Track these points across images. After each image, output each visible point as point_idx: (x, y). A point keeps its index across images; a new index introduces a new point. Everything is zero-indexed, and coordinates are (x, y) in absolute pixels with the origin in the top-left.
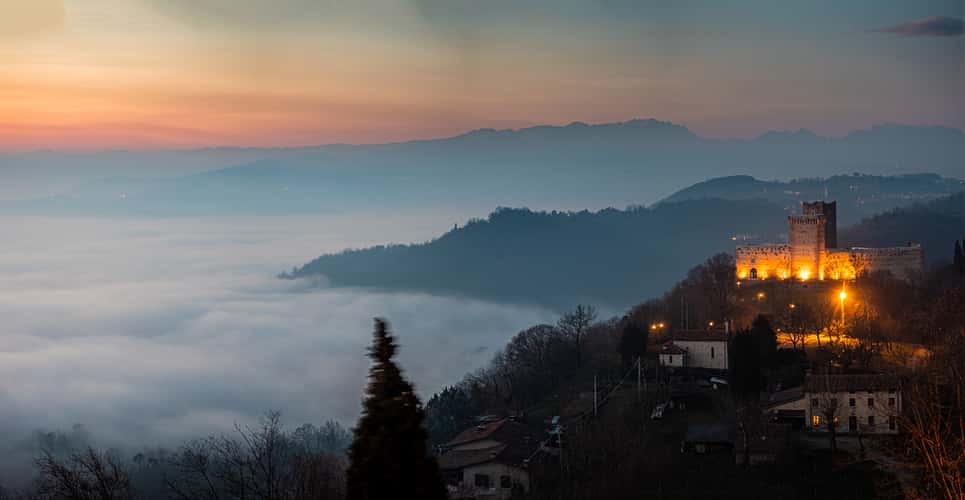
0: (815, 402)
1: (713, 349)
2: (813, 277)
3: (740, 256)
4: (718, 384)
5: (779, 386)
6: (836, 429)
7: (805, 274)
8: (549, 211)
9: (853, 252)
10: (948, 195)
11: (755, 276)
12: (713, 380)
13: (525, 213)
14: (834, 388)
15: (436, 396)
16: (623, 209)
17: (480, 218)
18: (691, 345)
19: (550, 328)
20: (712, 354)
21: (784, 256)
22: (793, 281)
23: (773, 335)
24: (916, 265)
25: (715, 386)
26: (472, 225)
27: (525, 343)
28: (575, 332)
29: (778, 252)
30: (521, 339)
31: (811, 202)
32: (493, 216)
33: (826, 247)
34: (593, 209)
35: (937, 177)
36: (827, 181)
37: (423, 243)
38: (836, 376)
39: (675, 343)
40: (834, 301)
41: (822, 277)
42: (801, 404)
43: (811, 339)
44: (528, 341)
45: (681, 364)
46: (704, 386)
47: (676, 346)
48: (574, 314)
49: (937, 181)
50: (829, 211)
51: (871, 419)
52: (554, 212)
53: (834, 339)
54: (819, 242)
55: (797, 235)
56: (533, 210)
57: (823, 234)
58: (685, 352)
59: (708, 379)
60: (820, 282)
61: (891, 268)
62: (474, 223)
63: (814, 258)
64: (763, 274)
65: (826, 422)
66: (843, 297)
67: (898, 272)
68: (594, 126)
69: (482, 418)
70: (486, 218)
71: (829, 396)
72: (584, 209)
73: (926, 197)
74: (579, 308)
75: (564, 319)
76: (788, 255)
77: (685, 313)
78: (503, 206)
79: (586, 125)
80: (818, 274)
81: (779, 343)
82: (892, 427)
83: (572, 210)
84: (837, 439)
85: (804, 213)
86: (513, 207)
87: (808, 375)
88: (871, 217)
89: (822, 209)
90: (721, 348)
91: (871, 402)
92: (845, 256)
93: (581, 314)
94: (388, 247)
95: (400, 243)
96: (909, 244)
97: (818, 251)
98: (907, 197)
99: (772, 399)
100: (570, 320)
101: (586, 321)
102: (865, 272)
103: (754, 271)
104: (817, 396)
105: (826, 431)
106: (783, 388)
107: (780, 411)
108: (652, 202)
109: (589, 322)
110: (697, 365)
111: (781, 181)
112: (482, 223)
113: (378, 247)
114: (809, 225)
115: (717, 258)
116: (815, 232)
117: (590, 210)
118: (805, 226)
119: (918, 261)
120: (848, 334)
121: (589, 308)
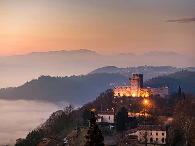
0: (140, 133)
1: (110, 117)
2: (137, 96)
3: (115, 89)
4: (111, 127)
5: (129, 128)
6: (147, 141)
7: (134, 95)
8: (56, 76)
9: (148, 89)
10: (174, 72)
11: (119, 96)
12: (110, 126)
13: (49, 77)
14: (147, 129)
15: (30, 133)
16: (78, 76)
17: (35, 79)
18: (103, 116)
19: (62, 111)
20: (110, 118)
21: (128, 89)
22: (130, 97)
23: (127, 113)
24: (167, 93)
25: (111, 128)
26: (33, 81)
27: (55, 116)
28: (69, 112)
29: (126, 89)
30: (53, 115)
31: (135, 74)
32: (39, 78)
33: (140, 87)
34: (69, 76)
35: (170, 67)
36: (137, 68)
37: (18, 87)
38: (147, 126)
39: (99, 115)
40: (144, 103)
41: (139, 96)
42: (137, 134)
43: (137, 114)
44: (56, 115)
45: (100, 121)
46: (107, 128)
47: (99, 116)
48: (68, 107)
49: (170, 68)
50: (141, 76)
51: (157, 139)
52: (57, 77)
53: (143, 114)
54: (138, 86)
55: (132, 83)
56: (51, 76)
57: (139, 83)
58: (102, 118)
59: (109, 126)
60: (138, 98)
61: (159, 94)
62: (33, 80)
63: (137, 90)
64: (121, 95)
65: (144, 139)
66: (146, 102)
67: (162, 95)
68: (68, 51)
69: (44, 139)
70: (37, 79)
71: (145, 131)
72: (66, 76)
73: (167, 73)
74: (70, 105)
75: (65, 108)
76: (129, 90)
77: (101, 106)
78: (42, 75)
79: (66, 51)
80: (138, 95)
81: (129, 115)
82: (163, 142)
83: (63, 76)
84: (147, 145)
85: (133, 77)
86: (45, 75)
87: (138, 125)
88: (151, 78)
89: (138, 76)
90: (112, 116)
91: (157, 134)
92: (146, 90)
93: (70, 107)
94: (7, 88)
95: (10, 87)
96: (165, 87)
97: (138, 88)
98: (161, 73)
99: (127, 132)
100: (67, 108)
101: (72, 109)
102: (152, 95)
103: (119, 94)
104: (141, 131)
105: (144, 142)
106: (130, 129)
107: (130, 136)
108: (86, 74)
109: (73, 109)
110: (106, 122)
111: (124, 68)
112: (36, 80)
113: (3, 88)
114: (135, 81)
115: (108, 90)
116: (137, 83)
117: (68, 76)
118: (134, 81)
119: (168, 92)
120: (147, 113)
121: (73, 105)
